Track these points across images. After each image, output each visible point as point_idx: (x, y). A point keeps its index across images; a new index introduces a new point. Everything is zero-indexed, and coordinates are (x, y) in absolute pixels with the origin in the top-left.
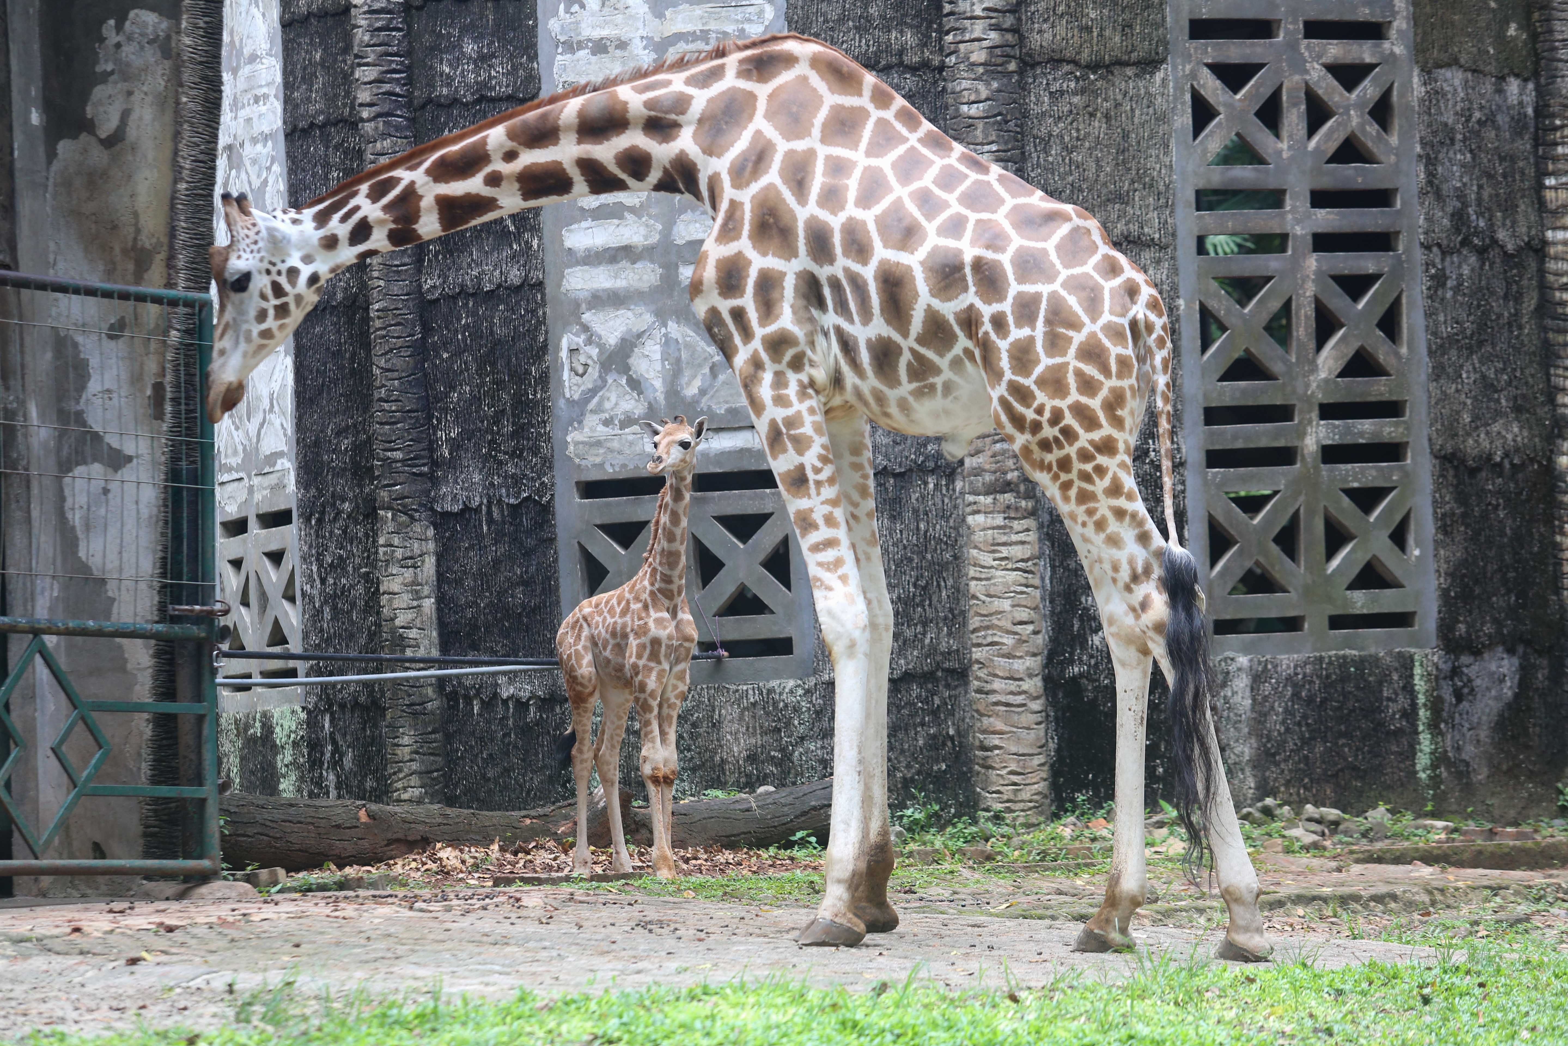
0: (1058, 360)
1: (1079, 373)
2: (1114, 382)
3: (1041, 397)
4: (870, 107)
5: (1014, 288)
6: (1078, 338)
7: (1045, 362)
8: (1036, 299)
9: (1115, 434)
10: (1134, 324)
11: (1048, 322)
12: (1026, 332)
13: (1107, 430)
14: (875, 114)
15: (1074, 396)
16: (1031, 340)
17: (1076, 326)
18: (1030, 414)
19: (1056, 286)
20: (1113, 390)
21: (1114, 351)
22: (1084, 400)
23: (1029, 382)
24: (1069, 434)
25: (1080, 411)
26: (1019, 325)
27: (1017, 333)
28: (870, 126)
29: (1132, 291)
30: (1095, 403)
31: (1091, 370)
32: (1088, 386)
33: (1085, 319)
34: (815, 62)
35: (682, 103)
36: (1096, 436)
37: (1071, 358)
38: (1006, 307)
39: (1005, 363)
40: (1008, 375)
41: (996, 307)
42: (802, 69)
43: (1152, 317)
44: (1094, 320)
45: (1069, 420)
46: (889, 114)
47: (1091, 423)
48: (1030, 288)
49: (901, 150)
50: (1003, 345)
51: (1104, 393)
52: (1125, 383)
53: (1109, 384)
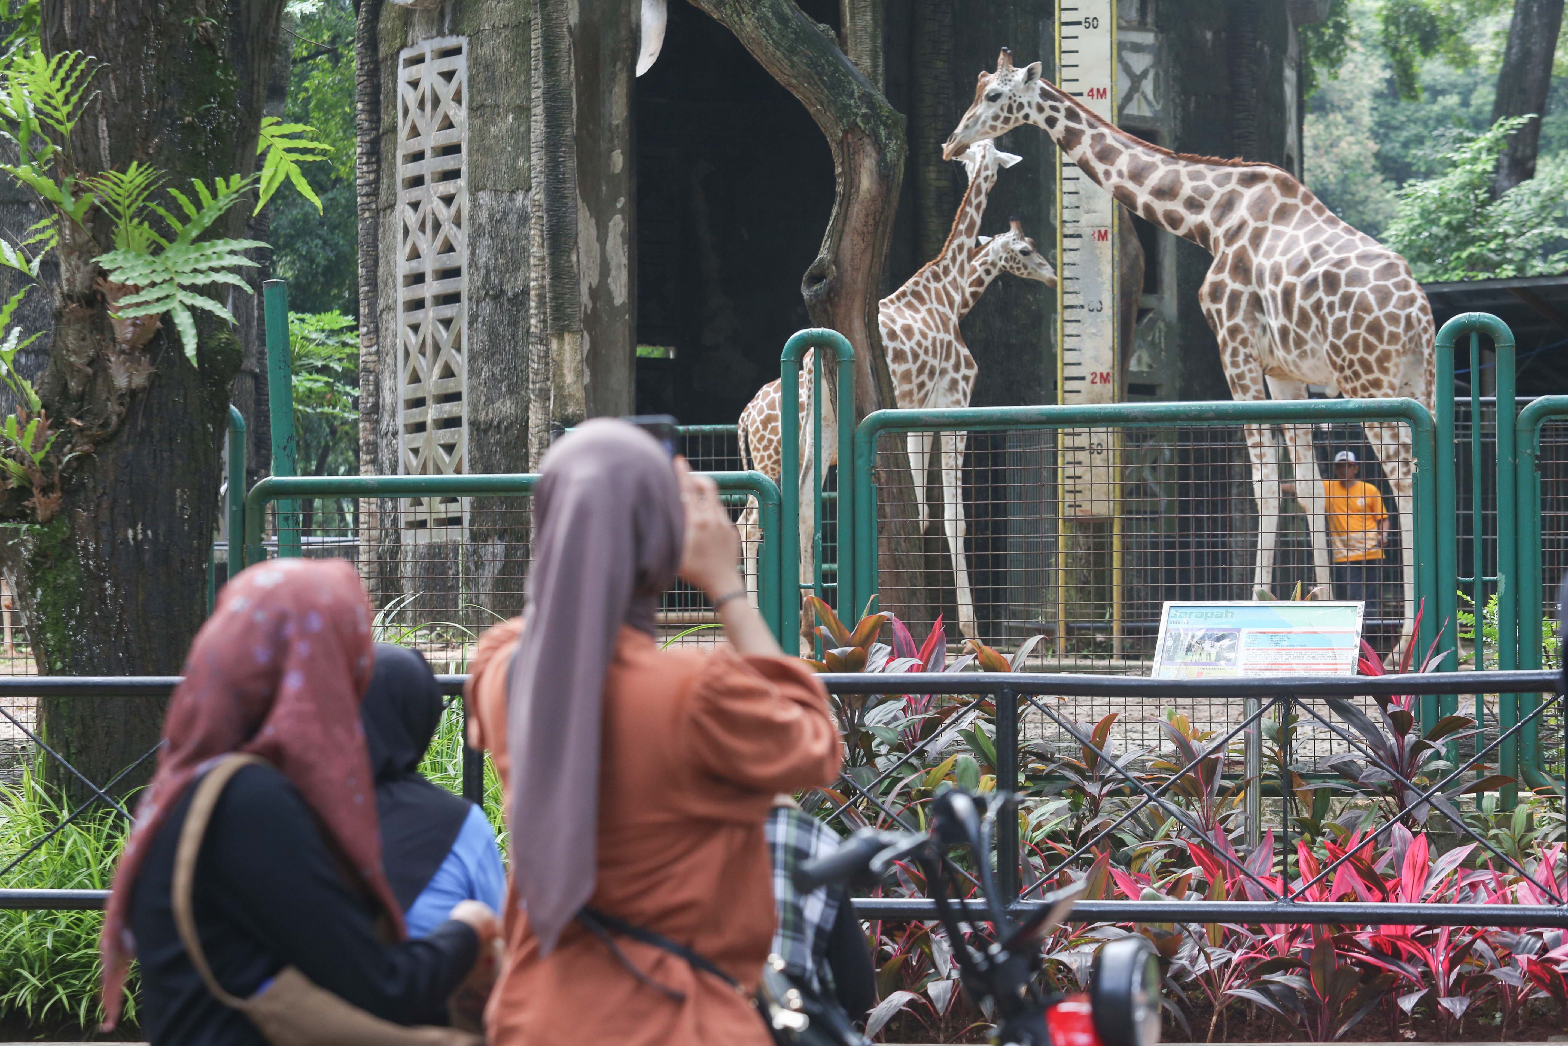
0: (1356, 331)
1: (1365, 341)
2: (1385, 347)
3: (1345, 352)
4: (1300, 204)
5: (1343, 289)
6: (1368, 318)
7: (1350, 332)
8: (1352, 295)
9: (1382, 376)
10: (1408, 317)
11: (1356, 309)
12: (1343, 314)
13: (1377, 374)
14: (1303, 207)
15: (1361, 353)
16: (1345, 318)
17: (1368, 311)
18: (1339, 361)
19: (1366, 290)
20: (1383, 351)
21: (1388, 328)
22: (1366, 356)
23: (1340, 343)
24: (1356, 375)
25: (1364, 363)
26: (1341, 309)
27: (1339, 314)
28: (1299, 214)
29: (1412, 301)
30: (1372, 359)
31: (1372, 339)
32: (1369, 348)
33: (1375, 307)
34: (1277, 179)
35: (1208, 194)
36: (1371, 377)
37: (1362, 331)
38: (1336, 299)
39: (1329, 331)
40: (1331, 338)
41: (1331, 298)
42: (1269, 183)
43: (1421, 315)
44: (1380, 309)
45: (1357, 367)
46: (1309, 208)
47: (1368, 369)
48: (1351, 289)
49: (1312, 226)
50: (1331, 320)
51: (1377, 353)
52: (1392, 348)
53: (1381, 347)
